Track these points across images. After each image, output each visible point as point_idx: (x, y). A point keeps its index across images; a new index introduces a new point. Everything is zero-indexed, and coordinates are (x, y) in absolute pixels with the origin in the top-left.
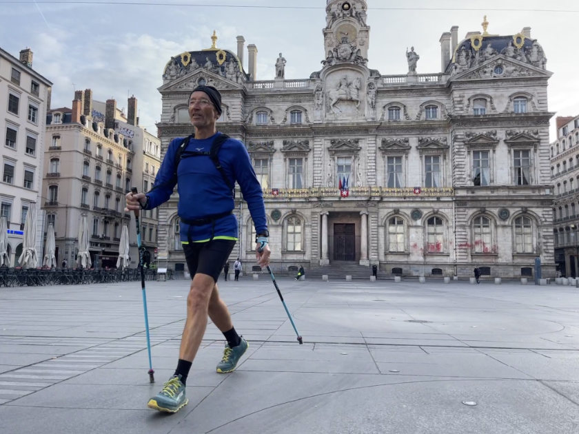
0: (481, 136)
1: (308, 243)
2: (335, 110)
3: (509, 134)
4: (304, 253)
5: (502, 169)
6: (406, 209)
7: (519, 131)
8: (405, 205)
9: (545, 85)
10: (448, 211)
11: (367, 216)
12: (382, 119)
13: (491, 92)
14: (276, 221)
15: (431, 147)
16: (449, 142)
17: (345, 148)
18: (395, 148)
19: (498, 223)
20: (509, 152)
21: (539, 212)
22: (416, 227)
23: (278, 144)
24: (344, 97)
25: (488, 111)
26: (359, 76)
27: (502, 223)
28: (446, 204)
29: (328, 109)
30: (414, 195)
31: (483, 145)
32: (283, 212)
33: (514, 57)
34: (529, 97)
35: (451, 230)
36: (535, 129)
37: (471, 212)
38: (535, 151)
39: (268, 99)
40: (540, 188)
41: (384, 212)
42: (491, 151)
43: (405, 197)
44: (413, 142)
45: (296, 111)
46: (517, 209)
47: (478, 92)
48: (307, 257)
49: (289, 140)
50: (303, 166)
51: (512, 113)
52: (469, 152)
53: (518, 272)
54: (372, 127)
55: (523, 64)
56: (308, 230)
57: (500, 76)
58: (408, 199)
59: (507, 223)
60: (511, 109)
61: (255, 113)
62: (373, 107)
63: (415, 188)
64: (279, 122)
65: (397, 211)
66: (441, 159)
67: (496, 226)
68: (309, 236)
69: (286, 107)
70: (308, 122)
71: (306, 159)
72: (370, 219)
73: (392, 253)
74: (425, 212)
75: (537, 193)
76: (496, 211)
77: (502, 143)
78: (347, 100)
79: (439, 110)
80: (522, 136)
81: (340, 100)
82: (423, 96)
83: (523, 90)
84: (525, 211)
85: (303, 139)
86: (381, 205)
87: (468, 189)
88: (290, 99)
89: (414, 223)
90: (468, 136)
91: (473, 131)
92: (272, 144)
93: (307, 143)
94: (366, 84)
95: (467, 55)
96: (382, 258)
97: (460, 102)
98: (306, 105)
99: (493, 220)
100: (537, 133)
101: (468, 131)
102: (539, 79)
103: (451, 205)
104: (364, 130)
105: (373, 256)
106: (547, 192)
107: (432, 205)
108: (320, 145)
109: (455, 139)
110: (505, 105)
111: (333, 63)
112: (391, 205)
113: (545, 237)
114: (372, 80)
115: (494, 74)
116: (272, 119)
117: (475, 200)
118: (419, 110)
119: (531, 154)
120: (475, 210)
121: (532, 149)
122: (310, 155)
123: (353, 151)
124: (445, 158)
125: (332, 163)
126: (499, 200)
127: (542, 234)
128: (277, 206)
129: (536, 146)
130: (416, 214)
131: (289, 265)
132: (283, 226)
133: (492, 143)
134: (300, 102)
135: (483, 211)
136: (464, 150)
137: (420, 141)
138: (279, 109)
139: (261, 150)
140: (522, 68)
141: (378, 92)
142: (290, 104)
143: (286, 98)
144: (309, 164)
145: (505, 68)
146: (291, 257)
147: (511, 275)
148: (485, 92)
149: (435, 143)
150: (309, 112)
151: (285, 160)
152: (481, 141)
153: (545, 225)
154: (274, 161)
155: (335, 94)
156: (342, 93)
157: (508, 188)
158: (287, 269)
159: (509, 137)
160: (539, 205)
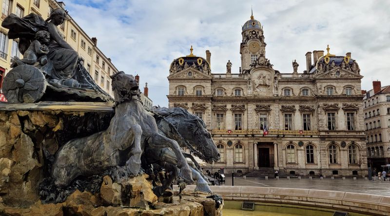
0: (331, 106)
1: (247, 158)
2: (257, 90)
3: (344, 105)
4: (245, 164)
5: (341, 122)
6: (296, 141)
7: (349, 104)
8: (295, 139)
9: (360, 82)
10: (316, 142)
11: (277, 144)
12: (281, 95)
13: (335, 84)
14: (230, 146)
15: (306, 110)
16: (315, 108)
17: (263, 109)
18: (289, 110)
19: (341, 149)
20: (345, 114)
21: (359, 143)
22: (301, 150)
23: (229, 106)
24: (262, 83)
25: (334, 94)
26: (269, 73)
27: (343, 149)
28: (315, 139)
29: (254, 89)
30: (299, 134)
31: (332, 110)
32: (233, 142)
33: (345, 68)
34: (353, 87)
35: (318, 152)
36: (357, 103)
37: (328, 143)
38: (357, 114)
39: (223, 83)
40: (359, 132)
41: (285, 142)
42: (336, 113)
43: (295, 135)
44: (297, 107)
45: (238, 90)
46: (349, 142)
47: (329, 84)
48: (247, 166)
49: (234, 104)
50: (242, 118)
51: (345, 95)
52: (325, 114)
53: (351, 173)
54: (277, 99)
55: (350, 72)
56: (247, 151)
57: (339, 77)
58: (296, 136)
59: (345, 149)
60: (345, 93)
61: (216, 90)
62: (277, 89)
63: (300, 131)
64: (229, 95)
65: (291, 142)
66: (311, 116)
67: (340, 150)
68: (247, 155)
69: (233, 88)
70: (244, 95)
71: (244, 114)
72: (278, 146)
73: (289, 163)
74: (305, 143)
75: (358, 134)
76: (339, 143)
77: (341, 109)
78: (264, 85)
79: (309, 92)
80: (351, 106)
81: (260, 85)
82: (301, 84)
83: (350, 84)
84: (353, 143)
85: (242, 104)
86: (283, 139)
87: (326, 131)
88: (235, 83)
89: (300, 148)
90: (325, 105)
91: (327, 103)
92: (226, 106)
93: (244, 106)
94: (273, 77)
95: (323, 66)
96: (285, 166)
97: (320, 89)
98: (243, 87)
99: (338, 147)
100: (357, 105)
101: (325, 103)
102: (357, 79)
103: (317, 139)
104: (273, 100)
105: (280, 165)
106: (363, 134)
107: (308, 139)
108: (251, 107)
109: (319, 107)
110: (342, 91)
111: (257, 67)
112: (288, 139)
113: (363, 156)
114: (276, 76)
115: (336, 76)
116: (226, 93)
117: (329, 137)
118: (299, 91)
119: (355, 115)
120: (329, 142)
121: (355, 113)
122: (246, 112)
123: (268, 111)
124: (313, 115)
125: (257, 117)
126: (341, 137)
127: (362, 154)
128: (230, 139)
129: (357, 112)
130: (301, 144)
131: (237, 170)
132: (233, 149)
133: (337, 109)
134: (240, 85)
135: (333, 143)
136: (323, 112)
137: (300, 107)
138: (229, 88)
139: (220, 109)
140: (349, 73)
141: (279, 82)
142: (234, 86)
143: (233, 83)
144: (244, 117)
145: (341, 73)
146: (237, 166)
147: (348, 175)
148: (332, 84)
149: (308, 108)
150: (244, 90)
151: (233, 114)
152: (331, 108)
153: (363, 150)
154: (227, 115)
155: (257, 82)
156: (261, 81)
157: (345, 131)
158: (236, 172)
159: (344, 107)
160: (360, 140)
